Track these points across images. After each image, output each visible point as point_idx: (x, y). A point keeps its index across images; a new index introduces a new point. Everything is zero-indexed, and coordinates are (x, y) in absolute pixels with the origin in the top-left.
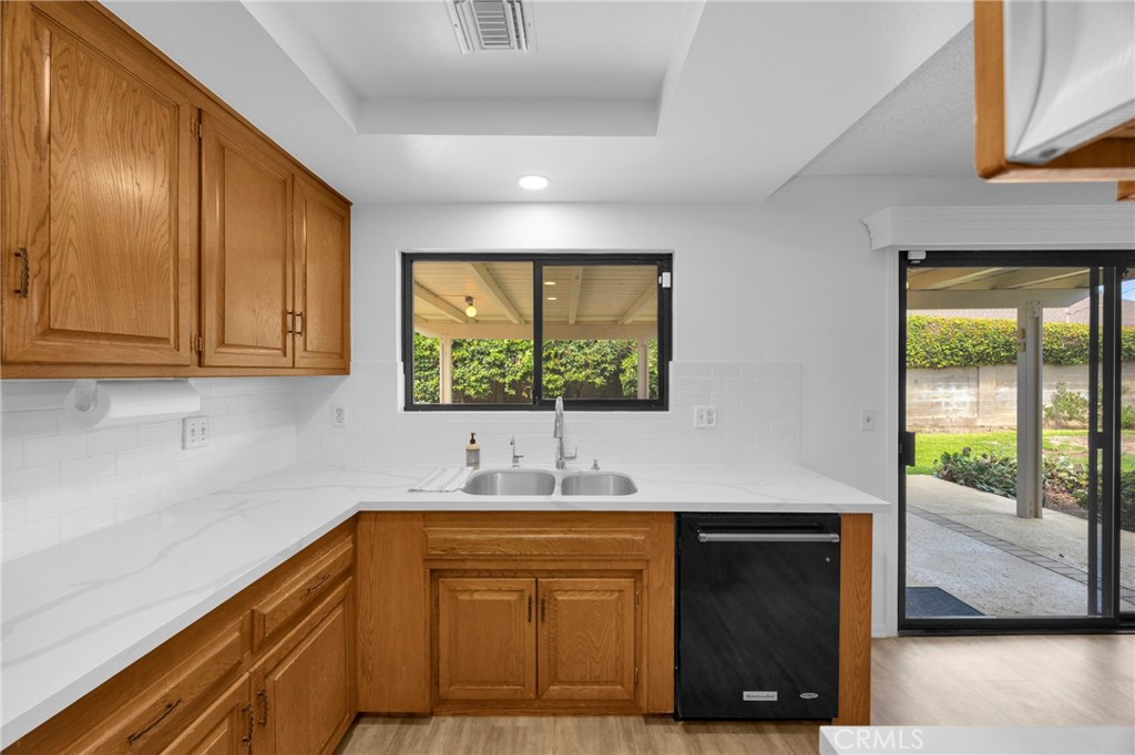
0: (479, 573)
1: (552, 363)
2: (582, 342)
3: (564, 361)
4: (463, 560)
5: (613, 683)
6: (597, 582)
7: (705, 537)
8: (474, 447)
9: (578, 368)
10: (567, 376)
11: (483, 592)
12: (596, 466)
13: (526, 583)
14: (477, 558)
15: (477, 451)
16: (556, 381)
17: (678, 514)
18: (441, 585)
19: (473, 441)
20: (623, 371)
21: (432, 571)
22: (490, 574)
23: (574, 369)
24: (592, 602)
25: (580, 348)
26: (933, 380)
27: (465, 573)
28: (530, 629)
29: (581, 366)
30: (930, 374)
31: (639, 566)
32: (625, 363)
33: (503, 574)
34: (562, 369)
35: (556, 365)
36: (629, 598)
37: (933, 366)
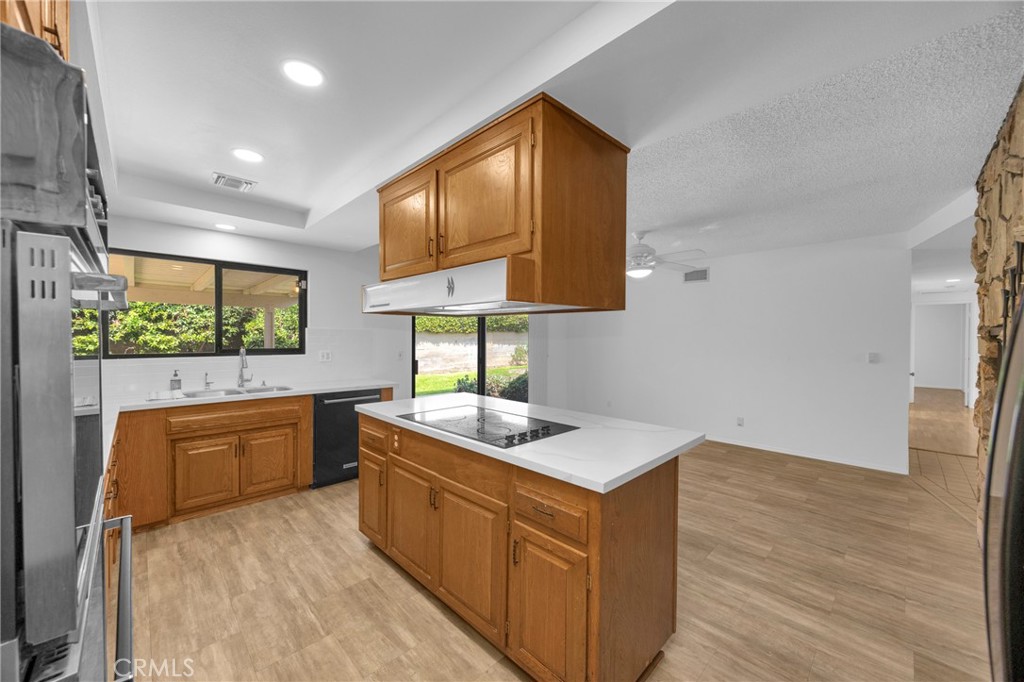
0: (202, 437)
1: (164, 324)
2: (201, 307)
3: (179, 322)
4: (194, 431)
5: (282, 478)
6: (274, 433)
7: (326, 402)
8: (177, 378)
9: (195, 330)
10: (182, 337)
11: (203, 448)
12: (264, 383)
13: (234, 439)
14: (204, 429)
15: (180, 381)
16: (169, 341)
17: (315, 395)
18: (177, 449)
19: (176, 375)
20: (245, 333)
21: (172, 441)
22: (210, 436)
23: (192, 331)
24: (271, 442)
25: (199, 311)
26: (464, 341)
27: (193, 439)
28: (235, 461)
29: (200, 328)
30: (463, 337)
31: (296, 421)
32: (248, 326)
33: (218, 435)
34: (177, 330)
35: (170, 326)
36: (290, 438)
37: (464, 332)
